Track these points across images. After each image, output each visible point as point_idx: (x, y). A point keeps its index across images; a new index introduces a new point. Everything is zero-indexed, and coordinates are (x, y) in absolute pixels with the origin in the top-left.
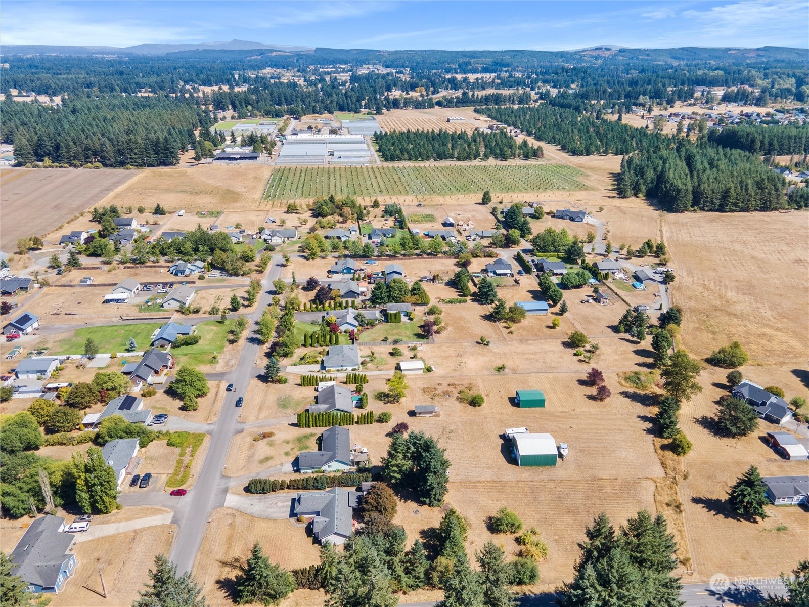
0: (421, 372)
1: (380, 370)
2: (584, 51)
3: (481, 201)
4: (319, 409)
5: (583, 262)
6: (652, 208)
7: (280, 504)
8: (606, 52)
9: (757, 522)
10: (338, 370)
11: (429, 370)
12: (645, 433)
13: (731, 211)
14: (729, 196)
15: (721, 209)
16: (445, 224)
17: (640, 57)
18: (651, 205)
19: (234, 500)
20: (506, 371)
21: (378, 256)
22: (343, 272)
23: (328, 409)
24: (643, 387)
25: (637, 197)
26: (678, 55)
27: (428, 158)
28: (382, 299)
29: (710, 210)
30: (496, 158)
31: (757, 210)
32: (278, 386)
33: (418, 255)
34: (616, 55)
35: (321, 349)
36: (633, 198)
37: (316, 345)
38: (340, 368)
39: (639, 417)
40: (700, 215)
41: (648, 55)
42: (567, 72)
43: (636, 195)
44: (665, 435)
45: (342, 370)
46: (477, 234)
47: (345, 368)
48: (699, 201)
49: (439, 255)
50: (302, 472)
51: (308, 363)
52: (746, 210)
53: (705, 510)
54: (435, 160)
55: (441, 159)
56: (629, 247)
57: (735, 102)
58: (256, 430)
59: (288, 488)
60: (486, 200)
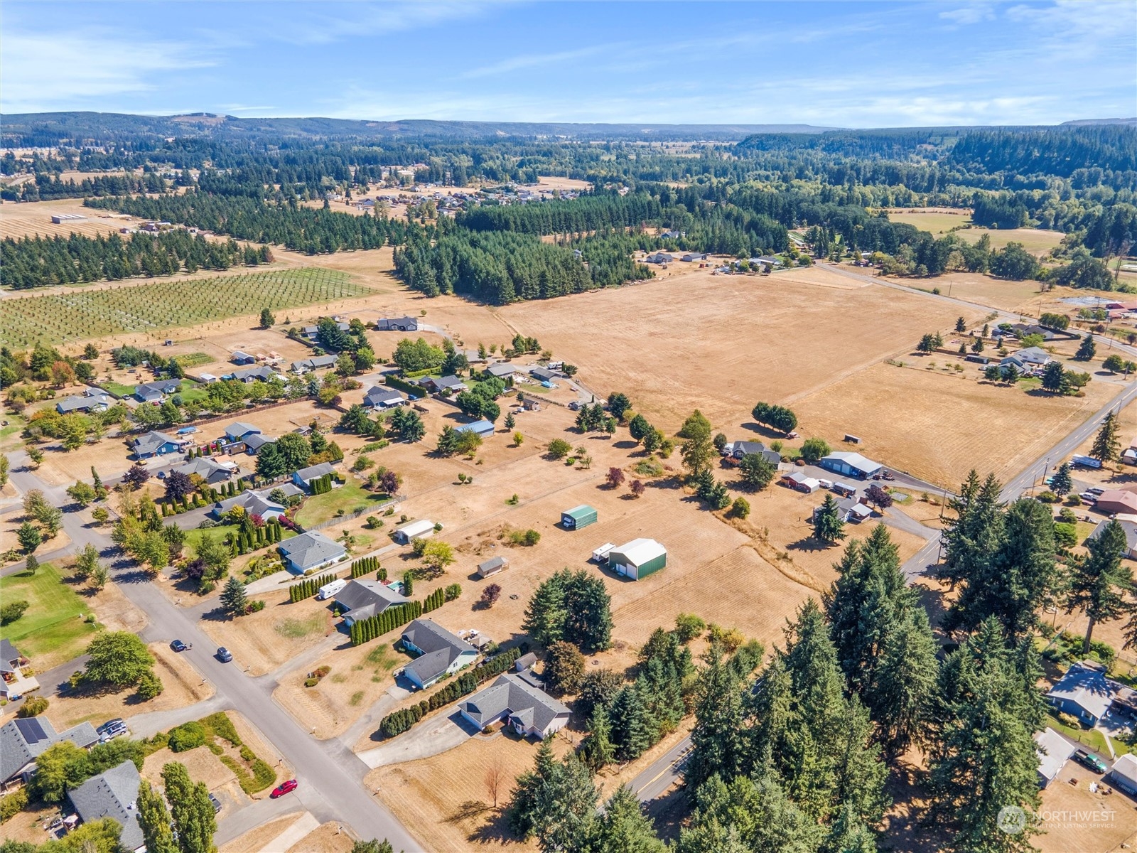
0: (431, 533)
1: (377, 549)
2: (174, 117)
3: (259, 325)
4: (365, 614)
5: (472, 371)
6: (473, 304)
7: (441, 730)
8: (209, 119)
9: (838, 545)
10: (322, 568)
11: (438, 528)
12: (700, 511)
13: (552, 297)
14: (547, 280)
15: (543, 296)
16: (237, 362)
17: (263, 128)
18: (470, 301)
19: (376, 756)
20: (521, 501)
21: (188, 421)
22: (160, 453)
23: (377, 609)
24: (659, 474)
25: (446, 294)
26: (308, 127)
27: (96, 277)
28: (278, 468)
29: (533, 298)
30: (207, 268)
31: (572, 293)
32: (253, 616)
33: (248, 407)
34: (225, 124)
35: (263, 551)
36: (442, 297)
37: (248, 549)
38: (323, 564)
39: (682, 500)
40: (527, 304)
41: (270, 126)
42: (185, 147)
43: (443, 292)
44: (720, 506)
45: (326, 566)
46: (305, 366)
47: (329, 562)
48: (522, 290)
49: (280, 401)
50: (425, 687)
51: (265, 573)
52: (563, 294)
53: (802, 552)
54: (110, 280)
55: (121, 277)
56: (502, 347)
57: (432, 182)
58: (295, 674)
59: (432, 709)
60: (266, 322)
